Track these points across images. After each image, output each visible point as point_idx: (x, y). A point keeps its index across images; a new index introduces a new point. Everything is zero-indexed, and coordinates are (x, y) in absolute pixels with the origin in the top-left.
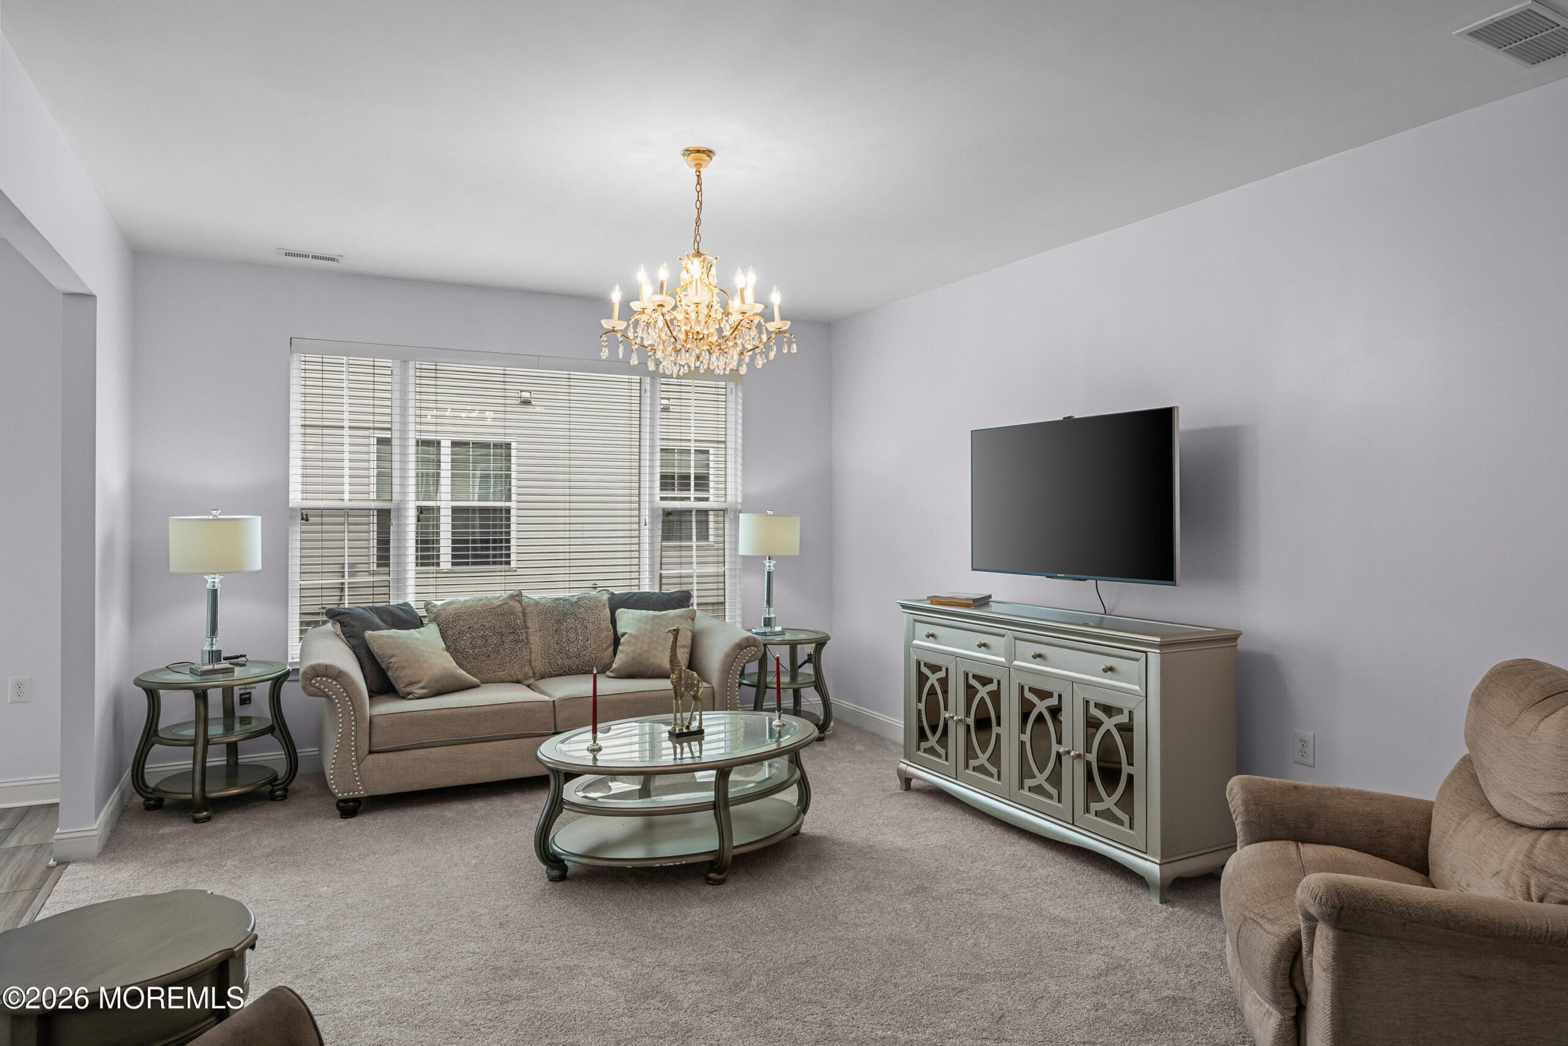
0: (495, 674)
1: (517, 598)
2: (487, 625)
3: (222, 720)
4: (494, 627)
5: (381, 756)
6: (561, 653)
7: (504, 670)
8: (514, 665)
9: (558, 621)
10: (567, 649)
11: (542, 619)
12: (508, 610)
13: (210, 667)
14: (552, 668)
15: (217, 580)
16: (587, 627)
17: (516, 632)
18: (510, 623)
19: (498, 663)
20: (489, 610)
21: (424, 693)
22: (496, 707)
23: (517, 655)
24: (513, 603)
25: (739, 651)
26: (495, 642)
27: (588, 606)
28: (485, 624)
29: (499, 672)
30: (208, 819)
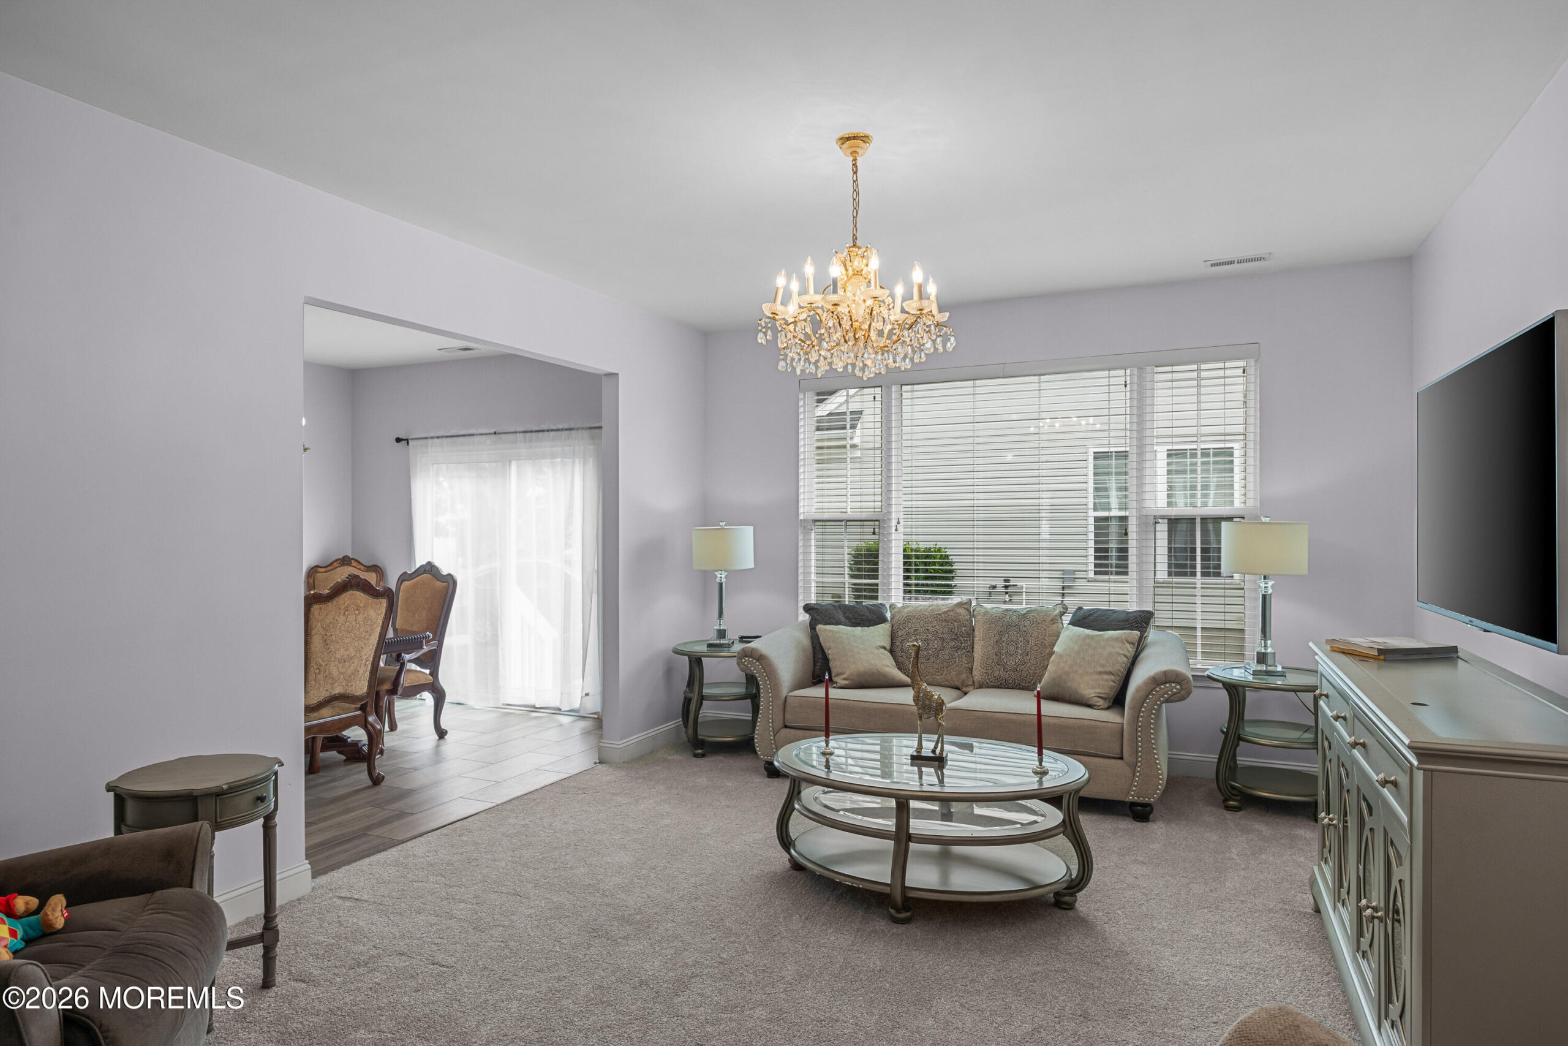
0: (933, 677)
1: (965, 606)
2: (931, 629)
3: (745, 685)
4: (937, 632)
5: (792, 731)
6: (999, 665)
7: (942, 674)
8: (952, 671)
9: (1001, 632)
10: (1005, 661)
11: (986, 628)
12: (953, 617)
13: (718, 642)
14: (989, 679)
15: (723, 576)
16: (1028, 642)
17: (958, 639)
18: (953, 630)
19: (937, 667)
20: (935, 616)
21: (846, 684)
22: (886, 706)
23: (955, 661)
24: (961, 611)
25: (1155, 686)
26: (936, 646)
27: (1035, 620)
28: (929, 628)
29: (937, 675)
30: (703, 756)
